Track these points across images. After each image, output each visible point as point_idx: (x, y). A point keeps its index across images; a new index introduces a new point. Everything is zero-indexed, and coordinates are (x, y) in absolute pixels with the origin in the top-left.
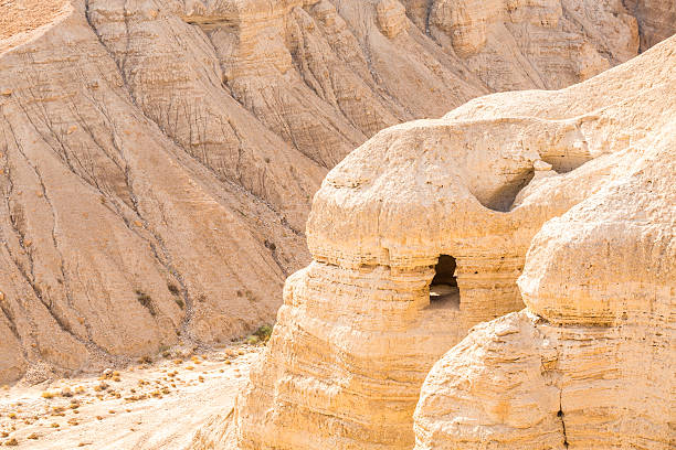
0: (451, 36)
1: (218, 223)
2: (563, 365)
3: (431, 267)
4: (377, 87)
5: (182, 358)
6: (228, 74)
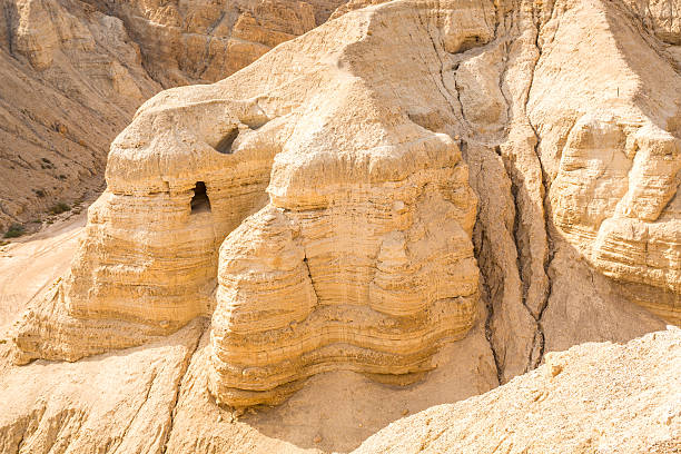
2: (304, 233)
3: (192, 189)
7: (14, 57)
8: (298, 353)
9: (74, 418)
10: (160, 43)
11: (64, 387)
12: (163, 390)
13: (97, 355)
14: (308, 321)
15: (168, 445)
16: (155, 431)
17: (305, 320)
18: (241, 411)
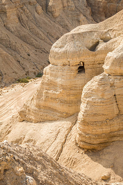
0: (52, 14)
1: (7, 57)
2: (115, 84)
3: (78, 64)
4: (37, 26)
5: (2, 87)
6: (5, 24)
7: (47, 13)
8: (108, 132)
10: (99, 7)
11: (31, 131)
12: (61, 138)
13: (43, 121)
14: (114, 120)
15: (59, 158)
16: (56, 152)
17: (113, 119)
18: (86, 150)
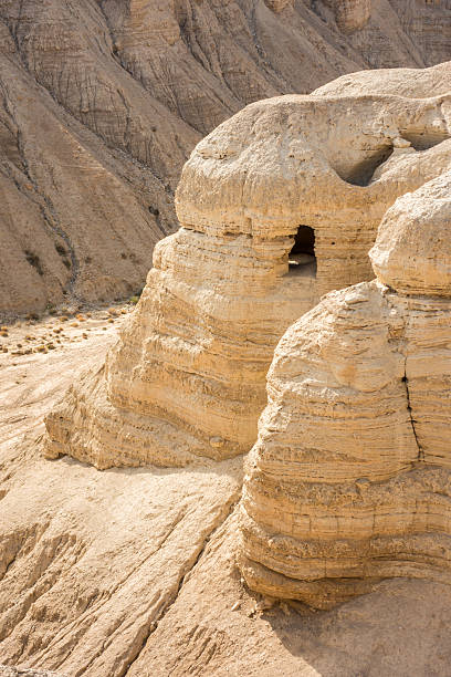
0: (336, 12)
1: (105, 188)
2: (409, 334)
3: (291, 236)
4: (261, 61)
5: (67, 316)
6: (118, 44)
7: (315, 10)
8: (364, 533)
9: (71, 549)
11: (76, 502)
12: (182, 541)
13: (130, 466)
14: (392, 485)
15: (160, 623)
16: (151, 597)
17: (387, 481)
18: (268, 603)
